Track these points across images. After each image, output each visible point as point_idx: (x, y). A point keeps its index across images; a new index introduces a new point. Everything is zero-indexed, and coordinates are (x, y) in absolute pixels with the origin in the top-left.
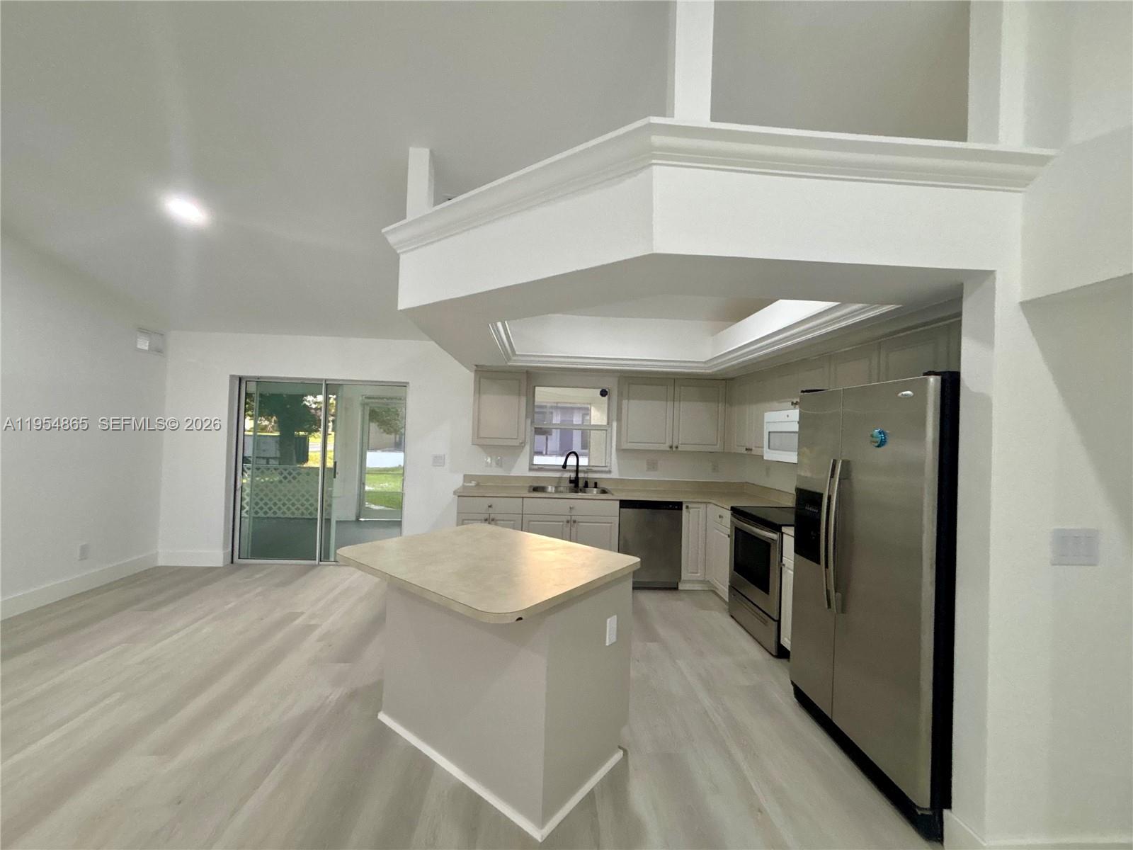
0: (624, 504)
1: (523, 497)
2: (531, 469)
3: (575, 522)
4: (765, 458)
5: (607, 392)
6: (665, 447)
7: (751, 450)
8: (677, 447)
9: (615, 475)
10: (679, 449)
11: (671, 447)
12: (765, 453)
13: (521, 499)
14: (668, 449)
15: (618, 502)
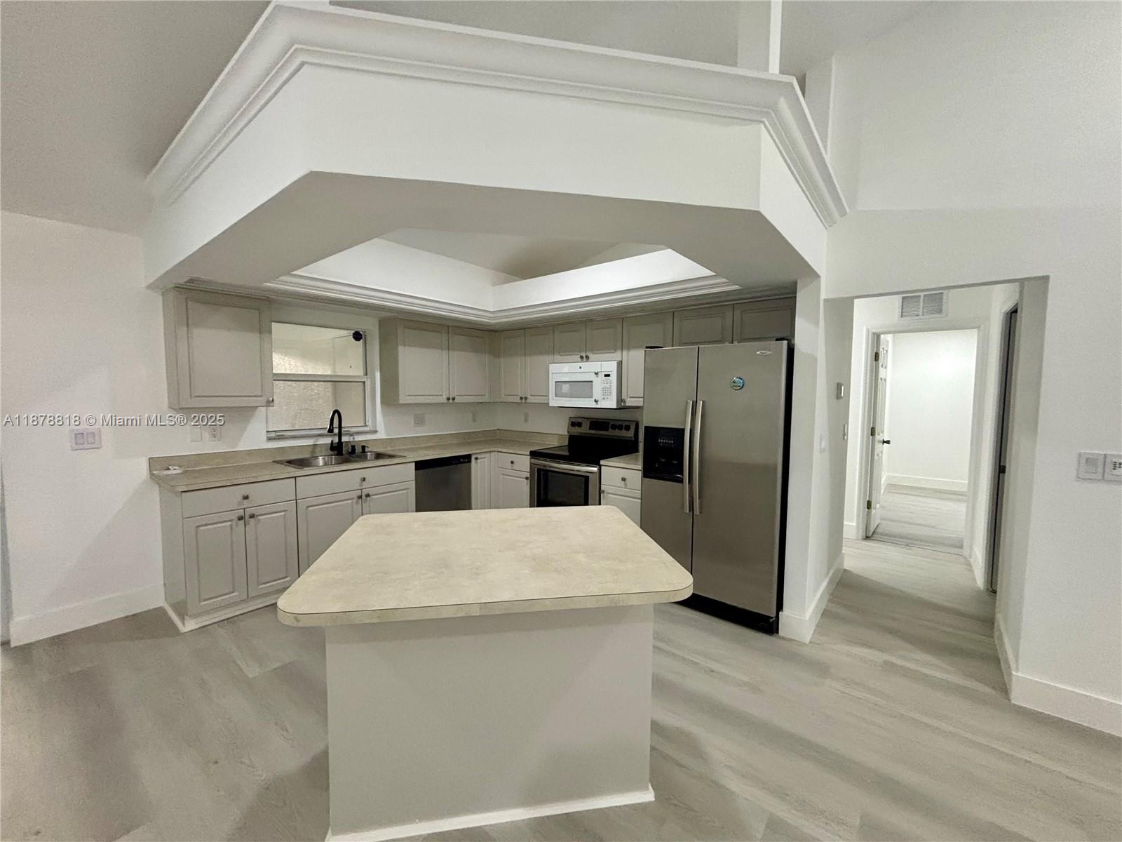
0: (420, 465)
1: (296, 477)
2: (270, 439)
3: (368, 496)
4: (551, 405)
5: (361, 335)
6: (443, 399)
7: (526, 398)
8: (454, 399)
9: (381, 435)
10: (456, 401)
11: (448, 399)
12: (550, 400)
13: (293, 480)
14: (446, 401)
15: (414, 464)
